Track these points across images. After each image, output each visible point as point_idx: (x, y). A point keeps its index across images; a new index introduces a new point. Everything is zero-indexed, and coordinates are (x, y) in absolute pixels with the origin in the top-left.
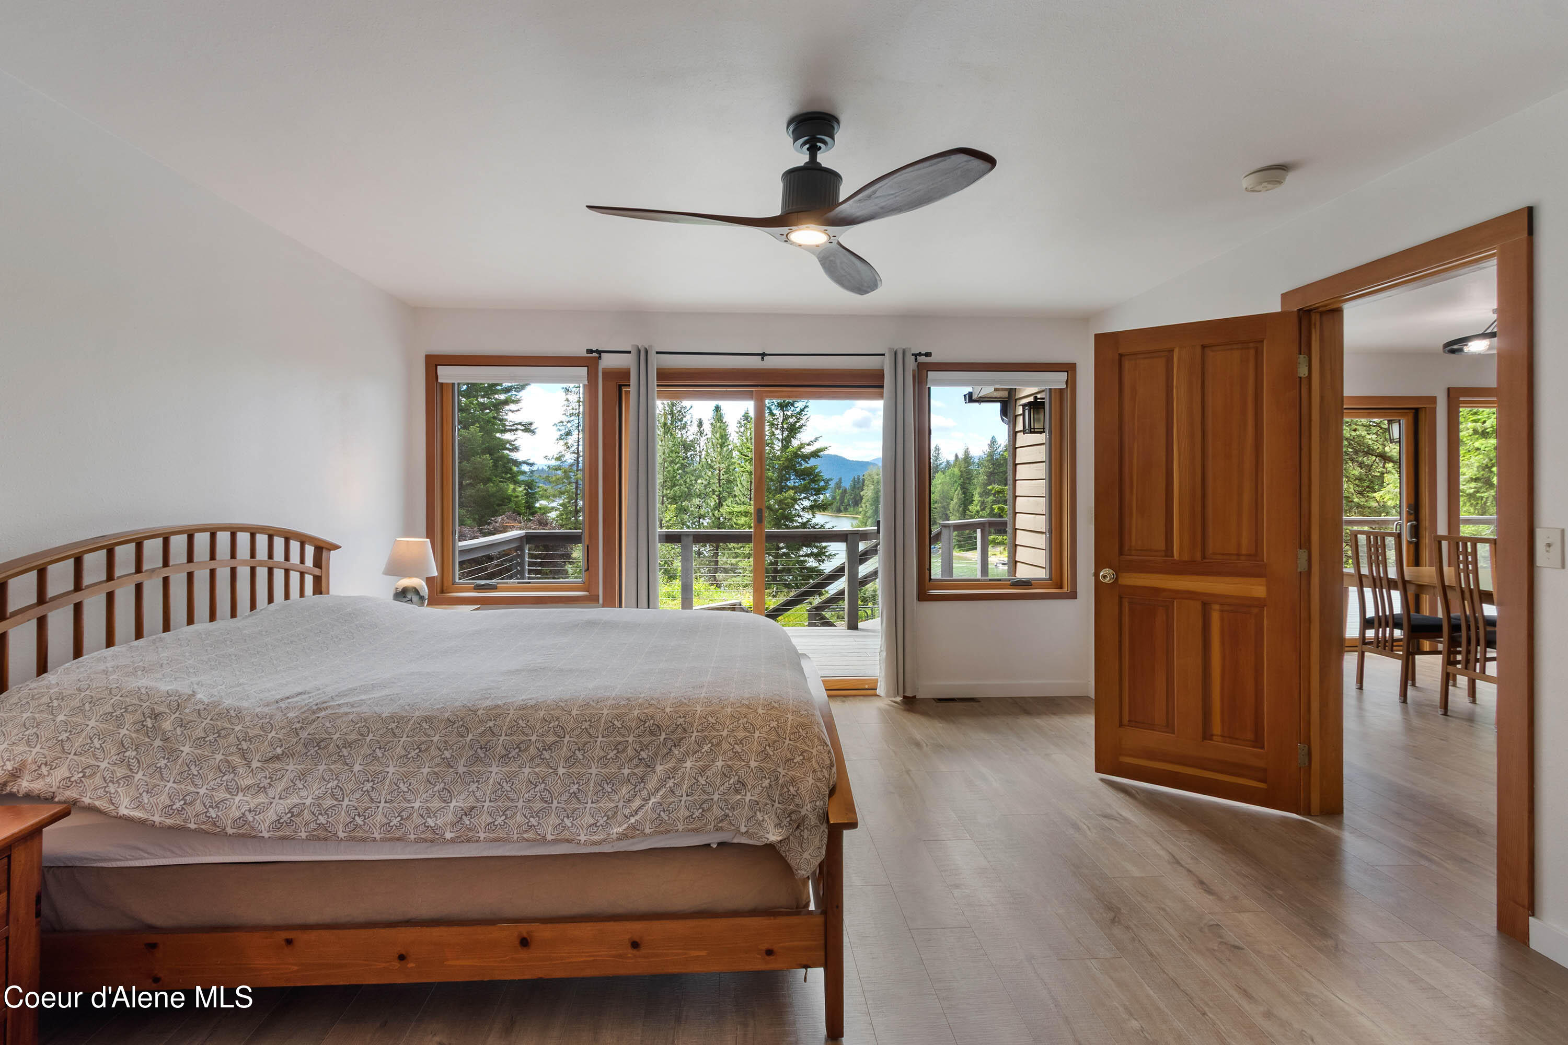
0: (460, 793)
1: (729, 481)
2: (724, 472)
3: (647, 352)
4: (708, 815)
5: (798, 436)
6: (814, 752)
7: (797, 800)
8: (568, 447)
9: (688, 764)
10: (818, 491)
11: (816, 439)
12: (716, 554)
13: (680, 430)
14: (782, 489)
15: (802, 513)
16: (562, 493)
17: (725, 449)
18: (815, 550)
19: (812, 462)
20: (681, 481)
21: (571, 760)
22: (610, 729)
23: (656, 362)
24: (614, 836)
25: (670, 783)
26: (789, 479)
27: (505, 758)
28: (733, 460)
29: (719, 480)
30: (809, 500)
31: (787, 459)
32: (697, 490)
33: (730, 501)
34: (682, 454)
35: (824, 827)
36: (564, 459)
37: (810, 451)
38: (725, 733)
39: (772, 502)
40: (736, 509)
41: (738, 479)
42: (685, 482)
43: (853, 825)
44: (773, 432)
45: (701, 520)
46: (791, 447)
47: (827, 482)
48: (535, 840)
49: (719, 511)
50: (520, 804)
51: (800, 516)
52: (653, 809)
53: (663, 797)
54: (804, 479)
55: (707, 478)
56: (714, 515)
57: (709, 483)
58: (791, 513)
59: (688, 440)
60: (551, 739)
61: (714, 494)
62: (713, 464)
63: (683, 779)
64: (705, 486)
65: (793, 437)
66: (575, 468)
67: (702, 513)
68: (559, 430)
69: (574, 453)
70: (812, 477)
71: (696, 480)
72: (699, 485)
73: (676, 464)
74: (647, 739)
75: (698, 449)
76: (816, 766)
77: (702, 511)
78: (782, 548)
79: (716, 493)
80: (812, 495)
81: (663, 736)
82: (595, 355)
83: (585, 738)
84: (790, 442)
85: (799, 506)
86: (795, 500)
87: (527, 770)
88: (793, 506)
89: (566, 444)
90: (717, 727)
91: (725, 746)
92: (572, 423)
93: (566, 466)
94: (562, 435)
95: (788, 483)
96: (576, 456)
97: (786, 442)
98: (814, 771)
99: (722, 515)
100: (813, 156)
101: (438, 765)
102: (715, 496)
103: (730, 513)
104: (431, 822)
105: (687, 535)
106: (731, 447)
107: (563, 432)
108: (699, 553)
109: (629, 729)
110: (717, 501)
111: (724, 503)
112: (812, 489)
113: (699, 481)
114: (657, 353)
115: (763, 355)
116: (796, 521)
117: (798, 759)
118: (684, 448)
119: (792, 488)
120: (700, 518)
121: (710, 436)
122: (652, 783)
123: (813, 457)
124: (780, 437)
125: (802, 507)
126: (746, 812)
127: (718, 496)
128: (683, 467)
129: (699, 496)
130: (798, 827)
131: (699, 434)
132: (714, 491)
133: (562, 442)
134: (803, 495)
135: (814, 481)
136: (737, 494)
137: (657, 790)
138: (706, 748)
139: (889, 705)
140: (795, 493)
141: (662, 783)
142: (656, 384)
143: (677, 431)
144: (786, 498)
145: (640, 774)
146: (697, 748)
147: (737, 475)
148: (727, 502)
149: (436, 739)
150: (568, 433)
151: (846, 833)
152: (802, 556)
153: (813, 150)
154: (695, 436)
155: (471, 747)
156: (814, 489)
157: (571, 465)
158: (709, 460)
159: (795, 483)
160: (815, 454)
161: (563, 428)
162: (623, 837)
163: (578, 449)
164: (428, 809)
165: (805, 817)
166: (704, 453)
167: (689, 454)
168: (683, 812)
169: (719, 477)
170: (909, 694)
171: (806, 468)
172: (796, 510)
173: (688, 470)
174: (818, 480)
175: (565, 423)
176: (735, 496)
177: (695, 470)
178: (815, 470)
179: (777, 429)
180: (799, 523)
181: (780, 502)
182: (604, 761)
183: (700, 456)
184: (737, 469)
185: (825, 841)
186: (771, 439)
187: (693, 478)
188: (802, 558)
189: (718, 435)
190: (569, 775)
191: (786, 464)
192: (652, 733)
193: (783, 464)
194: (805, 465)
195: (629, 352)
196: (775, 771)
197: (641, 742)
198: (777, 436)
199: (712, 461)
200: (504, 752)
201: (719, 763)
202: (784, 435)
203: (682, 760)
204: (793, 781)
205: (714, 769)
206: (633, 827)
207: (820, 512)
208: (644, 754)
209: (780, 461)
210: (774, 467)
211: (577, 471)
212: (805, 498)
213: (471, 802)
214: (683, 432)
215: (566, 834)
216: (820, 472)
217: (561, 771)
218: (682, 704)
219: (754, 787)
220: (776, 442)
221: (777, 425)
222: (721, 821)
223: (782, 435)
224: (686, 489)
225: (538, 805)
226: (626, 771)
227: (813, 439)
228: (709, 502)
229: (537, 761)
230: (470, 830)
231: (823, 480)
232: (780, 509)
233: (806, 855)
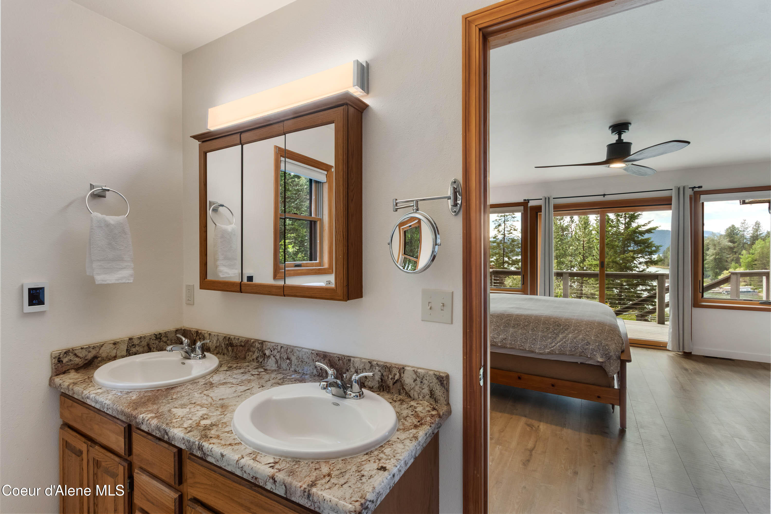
0: (502, 334)
1: (590, 248)
2: (587, 242)
3: (549, 198)
4: (577, 350)
5: (636, 221)
6: (616, 338)
7: (609, 351)
8: (499, 232)
9: (570, 335)
10: (651, 253)
11: (649, 222)
12: (582, 286)
13: (559, 220)
14: (624, 252)
15: (639, 266)
16: (496, 254)
17: (587, 230)
18: (649, 288)
19: (646, 236)
20: (560, 248)
21: (533, 330)
22: (544, 323)
23: (553, 202)
24: (547, 352)
25: (564, 340)
26: (630, 246)
27: (514, 327)
28: (592, 236)
29: (584, 247)
30: (644, 258)
31: (628, 235)
32: (570, 253)
33: (590, 258)
34: (561, 233)
35: (619, 361)
36: (497, 238)
37: (645, 229)
38: (583, 328)
39: (618, 259)
40: (594, 263)
41: (595, 246)
42: (563, 248)
43: (630, 361)
44: (619, 220)
45: (572, 269)
46: (631, 228)
47: (658, 248)
48: (523, 350)
49: (583, 264)
50: (519, 339)
51: (637, 267)
52: (559, 346)
53: (562, 344)
54: (640, 246)
55: (576, 246)
56: (580, 266)
57: (577, 249)
58: (631, 265)
59: (564, 225)
60: (527, 324)
61: (580, 254)
62: (579, 238)
63: (568, 339)
64: (575, 250)
65: (633, 222)
66: (503, 242)
67: (573, 265)
68: (495, 224)
69: (502, 235)
70: (646, 245)
71: (569, 247)
72: (571, 249)
73: (557, 239)
74: (556, 327)
75: (570, 230)
76: (616, 342)
77: (573, 264)
78: (625, 285)
79: (582, 254)
80: (646, 255)
81: (562, 327)
82: (527, 201)
83: (537, 325)
84: (631, 224)
85: (637, 261)
86: (634, 258)
87: (520, 331)
88: (633, 261)
89: (499, 230)
90: (580, 326)
91: (583, 332)
92: (502, 220)
93: (498, 241)
94: (496, 226)
95: (629, 249)
96: (503, 236)
97: (628, 225)
98: (615, 344)
99: (585, 266)
100: (620, 137)
101: (496, 326)
102: (581, 256)
103: (590, 265)
104: (495, 340)
105: (566, 273)
106: (591, 229)
107: (497, 225)
108: (571, 286)
109: (551, 324)
110: (582, 258)
111: (586, 260)
112: (646, 252)
113: (571, 248)
114: (554, 198)
115: (604, 195)
116: (635, 270)
117: (609, 339)
118: (562, 230)
119: (632, 251)
120: (571, 267)
121: (578, 222)
122: (558, 339)
123: (647, 233)
124: (624, 222)
125: (639, 262)
126: (590, 351)
127: (583, 256)
128: (561, 240)
129: (571, 256)
130: (609, 359)
131: (571, 222)
132: (580, 253)
133: (496, 230)
134: (640, 255)
135: (648, 247)
136: (594, 254)
137: (560, 342)
138: (576, 332)
139: (674, 355)
140: (634, 254)
141: (561, 340)
142: (553, 210)
143: (558, 221)
144: (627, 257)
145: (554, 337)
146: (573, 331)
147: (594, 244)
148: (588, 259)
149: (494, 320)
150: (500, 225)
151: (628, 364)
152: (639, 290)
153: (620, 135)
154: (568, 223)
155: (504, 323)
156: (648, 252)
157: (501, 240)
158: (577, 236)
159: (634, 248)
160: (649, 231)
161: (497, 223)
162: (549, 353)
163: (504, 232)
164: (494, 337)
165: (611, 356)
166: (574, 232)
167: (565, 233)
168: (569, 349)
169: (584, 245)
170: (686, 351)
171: (642, 240)
172: (635, 264)
173: (564, 241)
174: (651, 247)
175: (498, 221)
176: (593, 256)
177: (569, 242)
178: (648, 241)
179: (621, 217)
180: (637, 271)
181: (623, 259)
182: (543, 332)
183: (572, 234)
184: (595, 241)
185: (619, 365)
186: (617, 223)
187: (567, 246)
188: (639, 292)
189: (583, 223)
190: (533, 334)
191: (627, 237)
192: (558, 326)
193: (626, 237)
194: (641, 238)
195: (541, 199)
196: (601, 341)
197: (554, 328)
198: (621, 222)
199: (579, 237)
200: (513, 325)
201: (581, 337)
202: (626, 221)
203: (568, 334)
204: (607, 345)
205: (579, 338)
206: (552, 351)
207: (652, 265)
208: (555, 331)
209: (623, 235)
210: (619, 239)
211: (504, 243)
212: (641, 257)
213: (505, 337)
214: (562, 221)
215: (532, 349)
216: (652, 242)
217: (530, 332)
218: (568, 319)
219: (593, 344)
220: (620, 225)
221: (622, 215)
222: (582, 353)
223: (625, 221)
224: (563, 252)
225: (524, 340)
226: (550, 335)
227: (647, 222)
228: (577, 259)
229: (523, 329)
230: (505, 344)
231: (655, 247)
232: (623, 263)
233: (612, 368)
